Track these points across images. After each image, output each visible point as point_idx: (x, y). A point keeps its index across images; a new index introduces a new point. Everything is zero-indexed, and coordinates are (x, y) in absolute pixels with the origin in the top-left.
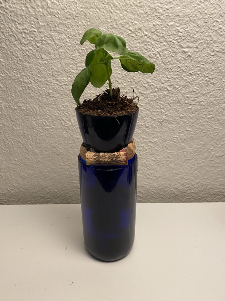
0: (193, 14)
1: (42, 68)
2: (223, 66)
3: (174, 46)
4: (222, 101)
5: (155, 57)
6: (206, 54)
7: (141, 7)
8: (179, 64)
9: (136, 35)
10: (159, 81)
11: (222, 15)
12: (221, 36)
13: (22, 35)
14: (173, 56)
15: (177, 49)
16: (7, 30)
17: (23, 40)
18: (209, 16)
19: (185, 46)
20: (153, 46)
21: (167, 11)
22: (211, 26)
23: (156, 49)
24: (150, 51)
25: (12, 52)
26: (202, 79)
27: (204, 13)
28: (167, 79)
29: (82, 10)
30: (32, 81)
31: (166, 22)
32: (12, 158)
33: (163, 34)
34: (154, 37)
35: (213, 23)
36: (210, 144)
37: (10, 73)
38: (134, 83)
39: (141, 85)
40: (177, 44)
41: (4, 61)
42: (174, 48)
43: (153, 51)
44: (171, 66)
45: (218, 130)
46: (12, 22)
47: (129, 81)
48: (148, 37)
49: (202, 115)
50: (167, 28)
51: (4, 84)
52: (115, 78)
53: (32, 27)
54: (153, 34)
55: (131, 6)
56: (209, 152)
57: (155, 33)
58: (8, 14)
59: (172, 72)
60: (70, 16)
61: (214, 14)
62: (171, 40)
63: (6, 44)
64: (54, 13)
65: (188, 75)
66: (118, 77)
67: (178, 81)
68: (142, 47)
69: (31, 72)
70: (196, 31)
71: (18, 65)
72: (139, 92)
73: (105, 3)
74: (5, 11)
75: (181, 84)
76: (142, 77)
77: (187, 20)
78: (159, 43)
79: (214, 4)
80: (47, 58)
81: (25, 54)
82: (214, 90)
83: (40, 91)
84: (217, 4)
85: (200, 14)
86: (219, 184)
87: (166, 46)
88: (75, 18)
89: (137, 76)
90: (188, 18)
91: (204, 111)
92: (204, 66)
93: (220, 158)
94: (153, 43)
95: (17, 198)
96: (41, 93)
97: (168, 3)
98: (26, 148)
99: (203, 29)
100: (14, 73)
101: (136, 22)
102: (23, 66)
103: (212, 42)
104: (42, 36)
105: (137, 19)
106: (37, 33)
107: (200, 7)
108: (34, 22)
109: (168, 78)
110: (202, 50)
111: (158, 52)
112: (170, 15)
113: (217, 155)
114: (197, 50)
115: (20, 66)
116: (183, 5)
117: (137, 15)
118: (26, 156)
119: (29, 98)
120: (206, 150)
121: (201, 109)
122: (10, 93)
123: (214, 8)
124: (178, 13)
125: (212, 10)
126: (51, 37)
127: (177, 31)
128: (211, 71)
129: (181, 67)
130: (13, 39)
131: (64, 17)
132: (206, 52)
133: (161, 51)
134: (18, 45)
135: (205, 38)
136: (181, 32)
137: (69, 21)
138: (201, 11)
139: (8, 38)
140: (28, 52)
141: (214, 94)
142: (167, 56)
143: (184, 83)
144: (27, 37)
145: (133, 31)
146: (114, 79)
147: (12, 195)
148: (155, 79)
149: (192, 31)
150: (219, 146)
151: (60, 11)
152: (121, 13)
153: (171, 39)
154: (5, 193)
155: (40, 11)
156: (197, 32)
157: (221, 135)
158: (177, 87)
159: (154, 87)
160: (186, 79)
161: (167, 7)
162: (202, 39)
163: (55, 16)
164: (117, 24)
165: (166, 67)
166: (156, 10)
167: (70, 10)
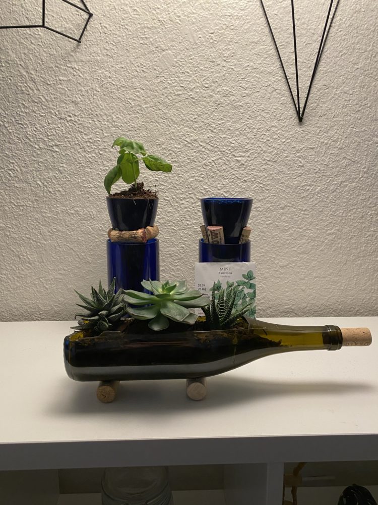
0: (243, 128)
2: (275, 173)
3: (227, 155)
4: (279, 207)
5: (211, 165)
6: (258, 163)
7: (195, 122)
8: (233, 172)
9: (192, 146)
10: (215, 188)
11: (269, 130)
12: (269, 147)
13: (87, 143)
14: (227, 165)
16: (74, 139)
17: (88, 149)
18: (256, 130)
19: (238, 155)
20: (208, 155)
21: (219, 126)
22: (260, 139)
23: (211, 158)
24: (206, 159)
25: (75, 159)
26: (257, 186)
27: (252, 127)
29: (143, 123)
30: (92, 186)
31: (219, 135)
32: (61, 267)
34: (209, 147)
35: (261, 136)
36: (271, 252)
37: (71, 178)
38: (191, 189)
39: (198, 191)
40: (230, 154)
41: (67, 167)
42: (228, 157)
43: (208, 160)
44: (225, 174)
45: (278, 237)
46: (79, 133)
47: (186, 187)
48: (203, 148)
49: (260, 221)
50: (220, 139)
51: (64, 188)
53: (97, 137)
55: (187, 121)
56: (272, 261)
57: (210, 144)
58: (76, 126)
59: (228, 179)
60: (132, 129)
61: (261, 129)
63: (71, 152)
64: (118, 126)
65: (242, 182)
66: (176, 184)
67: (233, 188)
68: (198, 156)
69: (91, 178)
70: (246, 143)
71: (79, 170)
72: (197, 198)
74: (73, 123)
75: (237, 191)
76: (199, 183)
77: (237, 133)
78: (213, 152)
79: (260, 120)
80: (109, 165)
81: (88, 161)
82: (269, 196)
84: (263, 121)
85: (249, 128)
86: (287, 299)
87: (220, 155)
88: (137, 131)
89: (194, 182)
92: (257, 174)
93: (285, 267)
94: (208, 152)
97: (219, 119)
99: (253, 141)
100: (74, 178)
101: (192, 135)
102: (85, 172)
103: (262, 152)
105: (193, 132)
106: (101, 142)
107: (248, 123)
108: (99, 133)
109: (224, 185)
110: (254, 159)
111: (213, 160)
112: (222, 129)
113: (281, 264)
114: (249, 159)
115: (82, 171)
116: (233, 121)
117: (193, 129)
119: (87, 202)
120: (268, 258)
121: (259, 215)
122: (69, 198)
123: (260, 124)
124: (229, 128)
125: (259, 126)
127: (229, 142)
128: (264, 178)
129: (235, 174)
130: (78, 147)
131: (127, 129)
132: (257, 161)
133: (215, 160)
134: (82, 152)
135: (255, 148)
136: (233, 144)
138: (249, 126)
139: (74, 146)
140: (91, 159)
141: (270, 200)
142: (222, 164)
143: (240, 189)
144: (92, 146)
145: (189, 142)
146: (172, 185)
148: (211, 185)
149: (243, 143)
150: (282, 254)
151: (124, 124)
152: (178, 127)
153: (225, 149)
155: (105, 124)
156: (248, 143)
157: (282, 242)
159: (211, 193)
160: (241, 186)
161: (219, 122)
162: (253, 150)
163: (118, 128)
164: (175, 136)
165: (221, 174)
166: (209, 125)
167: (133, 123)
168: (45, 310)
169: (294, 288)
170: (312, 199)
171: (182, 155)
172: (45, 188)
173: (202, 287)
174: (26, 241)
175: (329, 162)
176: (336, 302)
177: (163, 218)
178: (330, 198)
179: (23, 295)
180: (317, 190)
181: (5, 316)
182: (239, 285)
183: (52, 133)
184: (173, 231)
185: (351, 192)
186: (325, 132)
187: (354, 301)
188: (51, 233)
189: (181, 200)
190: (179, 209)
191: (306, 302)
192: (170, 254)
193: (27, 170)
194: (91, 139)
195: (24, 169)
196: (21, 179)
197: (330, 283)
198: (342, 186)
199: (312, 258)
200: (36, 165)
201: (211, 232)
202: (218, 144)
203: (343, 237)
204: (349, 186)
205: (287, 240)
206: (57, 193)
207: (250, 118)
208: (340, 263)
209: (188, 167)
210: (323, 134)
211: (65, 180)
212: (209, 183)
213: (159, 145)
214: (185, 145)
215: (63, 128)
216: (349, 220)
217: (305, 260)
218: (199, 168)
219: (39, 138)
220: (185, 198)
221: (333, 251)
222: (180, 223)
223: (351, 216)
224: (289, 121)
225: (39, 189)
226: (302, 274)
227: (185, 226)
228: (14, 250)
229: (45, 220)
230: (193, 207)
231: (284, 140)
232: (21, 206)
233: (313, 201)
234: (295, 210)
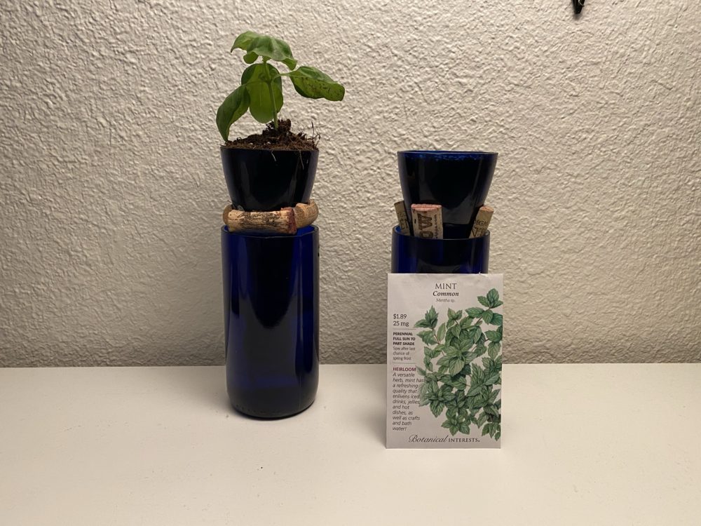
0: (472, 25)
1: (216, 104)
2: (528, 109)
3: (443, 74)
4: (531, 169)
5: (412, 92)
6: (497, 89)
7: (386, 11)
8: (452, 104)
9: (380, 55)
10: (419, 132)
11: (519, 28)
12: (519, 60)
13: (188, 49)
15: (448, 79)
16: (163, 41)
17: (189, 58)
18: (496, 28)
19: (462, 74)
20: (408, 73)
21: (428, 20)
22: (502, 44)
23: (413, 78)
24: (403, 81)
25: (167, 77)
26: (493, 130)
27: (489, 23)
28: (434, 130)
29: (290, 13)
30: (197, 127)
31: (428, 35)
33: (423, 53)
34: (410, 58)
35: (505, 39)
36: (515, 249)
37: (159, 112)
38: (376, 135)
39: (389, 139)
40: (447, 71)
41: (151, 92)
42: (443, 77)
43: (408, 82)
44: (438, 108)
45: (528, 222)
46: (172, 29)
47: (367, 132)
48: (399, 59)
49: (497, 193)
50: (430, 44)
51: (146, 131)
52: (343, 125)
53: (207, 38)
54: (408, 53)
55: (371, 10)
56: (516, 265)
57: (411, 52)
58: (167, 16)
59: (442, 117)
60: (270, 23)
61: (505, 26)
62: (437, 64)
63: (159, 64)
64: (245, 18)
65: (468, 123)
66: (348, 124)
67: (452, 134)
68: (390, 74)
69: (196, 112)
70: (478, 51)
71: (174, 99)
72: (385, 151)
73: (329, 4)
74: (162, 11)
75: (458, 138)
76: (390, 124)
77: (462, 33)
78: (418, 68)
79: (504, 10)
80: (227, 89)
81: (190, 81)
82: (516, 150)
83: (209, 145)
84: (509, 11)
85: (483, 25)
86: (539, 331)
87: (429, 74)
88: (279, 26)
89: (381, 123)
90: (464, 32)
91: (500, 188)
92: (496, 108)
93: (538, 276)
94: (407, 67)
96: (211, 148)
97: (430, 7)
98: (172, 251)
99: (490, 48)
100: (165, 113)
101: (379, 35)
102: (184, 101)
103: (505, 69)
104: (221, 52)
105: (381, 29)
106: (213, 47)
107: (482, 15)
108: (210, 30)
109: (434, 127)
110: (490, 82)
111: (416, 83)
112: (434, 25)
113: (531, 270)
114: (482, 82)
115: (179, 100)
116: (454, 11)
117: (380, 24)
118: (172, 268)
119: (189, 157)
120: (509, 260)
122: (155, 148)
123: (504, 16)
124: (447, 23)
125: (502, 20)
126: (236, 55)
127: (447, 50)
128: (508, 117)
129: (456, 108)
130: (171, 56)
131: (260, 24)
132: (496, 85)
133: (421, 82)
134: (179, 65)
135: (493, 62)
136: (454, 53)
137: (268, 30)
138: (483, 21)
139: (163, 53)
140: (196, 77)
141: (516, 156)
142: (432, 90)
143: (463, 136)
144: (196, 53)
145: (374, 48)
146: (342, 127)
148: (412, 128)
149: (472, 51)
150: (533, 253)
151: (255, 14)
152: (355, 20)
153: (438, 62)
155: (221, 14)
156: (480, 52)
157: (534, 232)
158: (450, 143)
159: (411, 142)
160: (465, 130)
161: (429, 13)
162: (489, 64)
163: (245, 21)
164: (347, 37)
165: (431, 108)
166: (411, 17)
167: (271, 12)
168: (117, 345)
169: (551, 313)
170: (591, 156)
171: (360, 73)
172: (113, 131)
173: (401, 321)
174: (81, 226)
175: (624, 88)
176: (622, 336)
177: (324, 187)
178: (623, 154)
179: (77, 320)
180: (599, 140)
181: (47, 356)
182: (471, 317)
183: (123, 30)
184: (342, 210)
185: (662, 144)
186: (620, 34)
187: (653, 334)
188: (124, 211)
189: (358, 155)
190: (353, 172)
191: (570, 337)
192: (335, 251)
193: (78, 96)
194: (195, 40)
195: (73, 95)
196: (68, 114)
197: (614, 305)
198: (645, 132)
199: (586, 261)
200: (95, 89)
201: (419, 215)
202: (426, 53)
203: (641, 224)
204: (658, 134)
205: (544, 228)
206: (134, 139)
207: (485, 5)
208: (633, 269)
209: (372, 94)
210: (617, 37)
211: (148, 116)
212: (408, 125)
213: (319, 53)
214: (367, 54)
215: (143, 20)
216: (654, 194)
217: (573, 263)
218: (391, 97)
219: (99, 38)
220: (364, 151)
221: (622, 249)
222: (355, 196)
223: (657, 187)
224: (556, 13)
225: (102, 132)
226: (566, 288)
227: (364, 203)
228: (59, 241)
229: (113, 188)
230: (379, 168)
231: (546, 48)
232: (70, 162)
233: (592, 160)
234: (559, 175)
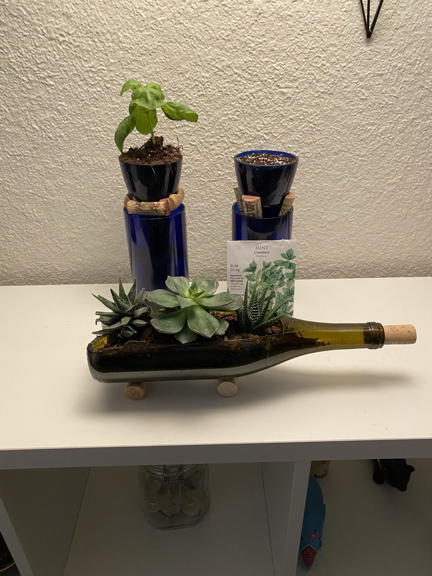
0: (291, 48)
1: (112, 113)
2: (330, 109)
3: (270, 86)
4: (331, 152)
5: (248, 100)
6: (308, 96)
7: (228, 40)
8: (277, 108)
9: (225, 74)
10: (254, 128)
11: (325, 50)
12: (325, 74)
13: (89, 74)
14: (269, 98)
15: (274, 90)
16: (71, 68)
17: (90, 80)
18: (309, 50)
19: (283, 86)
20: (245, 86)
21: (259, 45)
22: (312, 62)
23: (249, 90)
24: (242, 92)
25: (76, 94)
26: (306, 125)
27: (303, 47)
28: (264, 126)
29: (160, 44)
30: (100, 129)
31: (259, 58)
32: (74, 225)
33: (256, 71)
34: (246, 75)
35: (315, 58)
36: (319, 206)
37: (74, 119)
38: (224, 130)
39: (232, 133)
40: (273, 84)
41: (67, 105)
42: (270, 88)
43: (245, 92)
44: (267, 110)
45: (328, 188)
46: (76, 59)
47: (217, 129)
48: (239, 76)
49: (307, 169)
50: (261, 64)
51: (66, 133)
52: (200, 124)
53: (101, 65)
54: (245, 72)
55: (218, 39)
56: (319, 216)
57: (247, 70)
58: (72, 49)
59: (270, 117)
60: (145, 52)
61: (315, 48)
62: (265, 79)
63: (70, 85)
64: (127, 49)
65: (288, 121)
66: (204, 124)
67: (277, 128)
68: (232, 87)
69: (99, 119)
70: (295, 68)
71: (83, 110)
72: (231, 142)
73: (187, 37)
74: (68, 46)
75: (281, 132)
76: (233, 123)
77: (283, 55)
78: (252, 82)
79: (315, 36)
80: (119, 101)
81: (92, 97)
82: (321, 139)
83: (110, 141)
84: (318, 37)
85: (299, 48)
86: (333, 258)
87: (260, 86)
88: (152, 54)
89: (227, 122)
90: (285, 54)
91: (310, 165)
92: (307, 110)
93: (333, 223)
94: (245, 82)
95: (80, 278)
96: (111, 143)
97: (260, 36)
98: (92, 212)
99: (304, 66)
100: (78, 120)
101: (224, 58)
102: (89, 111)
103: (314, 81)
104: (112, 75)
105: (225, 54)
106: (106, 71)
107: (299, 40)
108: (103, 58)
109: (264, 124)
110: (303, 91)
111: (251, 93)
112: (264, 50)
113: (329, 219)
114: (298, 91)
115: (86, 110)
116: (278, 38)
117: (225, 50)
118: (92, 223)
119: (97, 150)
120: (315, 213)
121: (307, 161)
122: (74, 144)
123: (314, 41)
124: (273, 48)
125: (313, 44)
126: (123, 77)
127: (273, 68)
128: (316, 116)
129: (279, 110)
130: (77, 79)
131: (138, 53)
132: (308, 93)
133: (254, 92)
134: (84, 86)
135: (306, 76)
136: (278, 70)
137: (144, 58)
138: (300, 45)
139: (72, 77)
140: (96, 94)
141: (321, 143)
142: (262, 98)
143: (284, 130)
144: (95, 77)
145: (220, 68)
146: (199, 126)
147: (75, 274)
148: (249, 125)
149: (291, 68)
150: (331, 208)
151: (134, 45)
152: (206, 48)
153: (266, 77)
154: (65, 272)
155: (110, 46)
156: (297, 69)
157: (332, 194)
158: (276, 135)
159: (248, 135)
160: (286, 126)
161: (260, 41)
162: (303, 78)
163: (127, 51)
164: (201, 61)
165: (262, 111)
166: (247, 44)
167: (146, 44)
168: (63, 270)
169: (341, 246)
170: (374, 142)
171: (211, 87)
172: (44, 133)
173: (235, 268)
174: (30, 197)
175: (400, 93)
176: (388, 260)
177: (189, 167)
178: (396, 140)
179: (35, 256)
180: (380, 131)
181: (20, 278)
182: (277, 266)
183: (42, 60)
184: (202, 183)
185: (424, 132)
186: (400, 52)
187: (409, 258)
188: (57, 187)
189: (211, 145)
190: (208, 157)
191: (354, 260)
193: (17, 110)
194: (93, 67)
195: (14, 109)
196: (12, 122)
197: (384, 240)
198: (413, 124)
199: (366, 212)
200: (28, 104)
201: (246, 204)
202: (258, 71)
203: (406, 187)
204: (422, 125)
205: (339, 191)
206: (59, 139)
207: (301, 33)
208: (398, 217)
209: (220, 102)
210: (397, 55)
211: (66, 122)
212: (246, 123)
213: (181, 73)
214: (215, 73)
215: (55, 53)
216: (416, 167)
217: (358, 214)
218: (233, 103)
219: (26, 68)
220: (215, 142)
221: (392, 204)
222: (211, 173)
223: (419, 162)
224: (353, 37)
225: (37, 134)
226: (352, 230)
227: (216, 178)
228: (17, 207)
229: (48, 172)
230: (226, 154)
231: (344, 64)
232: (18, 155)
233: (374, 144)
234: (350, 155)
